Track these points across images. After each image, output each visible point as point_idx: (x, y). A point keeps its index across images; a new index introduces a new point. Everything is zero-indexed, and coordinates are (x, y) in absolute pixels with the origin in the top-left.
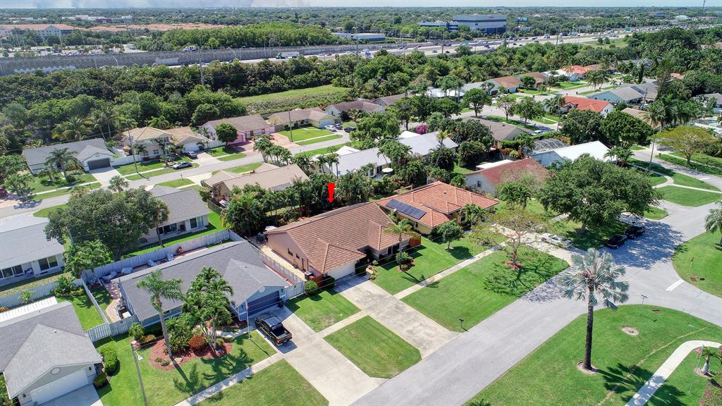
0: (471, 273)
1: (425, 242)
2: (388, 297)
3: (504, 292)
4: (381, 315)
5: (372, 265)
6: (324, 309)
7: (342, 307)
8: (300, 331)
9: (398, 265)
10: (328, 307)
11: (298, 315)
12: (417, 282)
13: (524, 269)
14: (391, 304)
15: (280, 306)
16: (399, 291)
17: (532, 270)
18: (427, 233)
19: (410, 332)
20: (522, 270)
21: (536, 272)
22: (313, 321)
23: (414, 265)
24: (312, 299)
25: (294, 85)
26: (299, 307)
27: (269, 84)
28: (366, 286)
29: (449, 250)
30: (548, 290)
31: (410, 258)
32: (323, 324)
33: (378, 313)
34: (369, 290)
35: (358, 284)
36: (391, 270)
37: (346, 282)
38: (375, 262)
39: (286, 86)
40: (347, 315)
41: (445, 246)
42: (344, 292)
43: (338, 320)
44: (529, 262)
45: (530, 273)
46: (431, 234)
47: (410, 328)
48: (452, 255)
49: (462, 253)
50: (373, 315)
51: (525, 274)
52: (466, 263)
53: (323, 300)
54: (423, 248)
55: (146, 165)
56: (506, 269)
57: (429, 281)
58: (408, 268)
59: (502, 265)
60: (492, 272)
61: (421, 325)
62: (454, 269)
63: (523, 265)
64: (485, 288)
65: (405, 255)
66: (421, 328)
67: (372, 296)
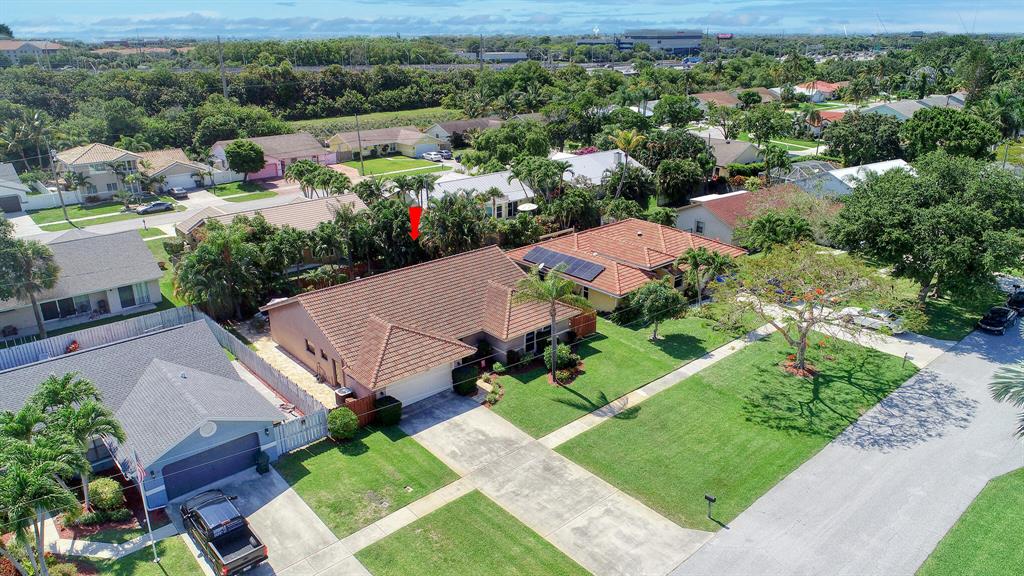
0: (710, 386)
1: (603, 326)
2: (525, 443)
3: (794, 428)
4: (510, 487)
5: (492, 372)
6: (369, 476)
7: (413, 471)
8: (298, 537)
9: (549, 371)
10: (378, 471)
11: (300, 493)
12: (592, 408)
13: (823, 376)
14: (533, 460)
15: (263, 470)
16: (550, 429)
17: (842, 378)
18: (607, 310)
19: (582, 532)
20: (820, 380)
21: (851, 383)
22: (336, 508)
23: (583, 373)
24: (343, 452)
25: (380, 105)
26: (307, 472)
27: (340, 102)
28: (477, 420)
29: (655, 341)
30: (893, 422)
31: (574, 356)
32: (361, 515)
33: (502, 485)
34: (483, 429)
35: (457, 413)
36: (533, 383)
37: (428, 411)
38: (497, 366)
39: (367, 106)
40: (423, 490)
41: (647, 333)
42: (424, 434)
43: (401, 503)
44: (828, 362)
45: (838, 384)
46: (617, 309)
47: (580, 521)
48: (665, 350)
49: (685, 347)
50: (489, 490)
51: (828, 387)
52: (695, 367)
53: (369, 453)
54: (602, 337)
55: (87, 208)
56: (785, 376)
57: (616, 404)
58: (571, 379)
59: (774, 369)
60: (755, 384)
61: (608, 512)
62: (672, 379)
63: (818, 368)
64: (748, 420)
65: (564, 350)
66: (607, 520)
67: (487, 441)
